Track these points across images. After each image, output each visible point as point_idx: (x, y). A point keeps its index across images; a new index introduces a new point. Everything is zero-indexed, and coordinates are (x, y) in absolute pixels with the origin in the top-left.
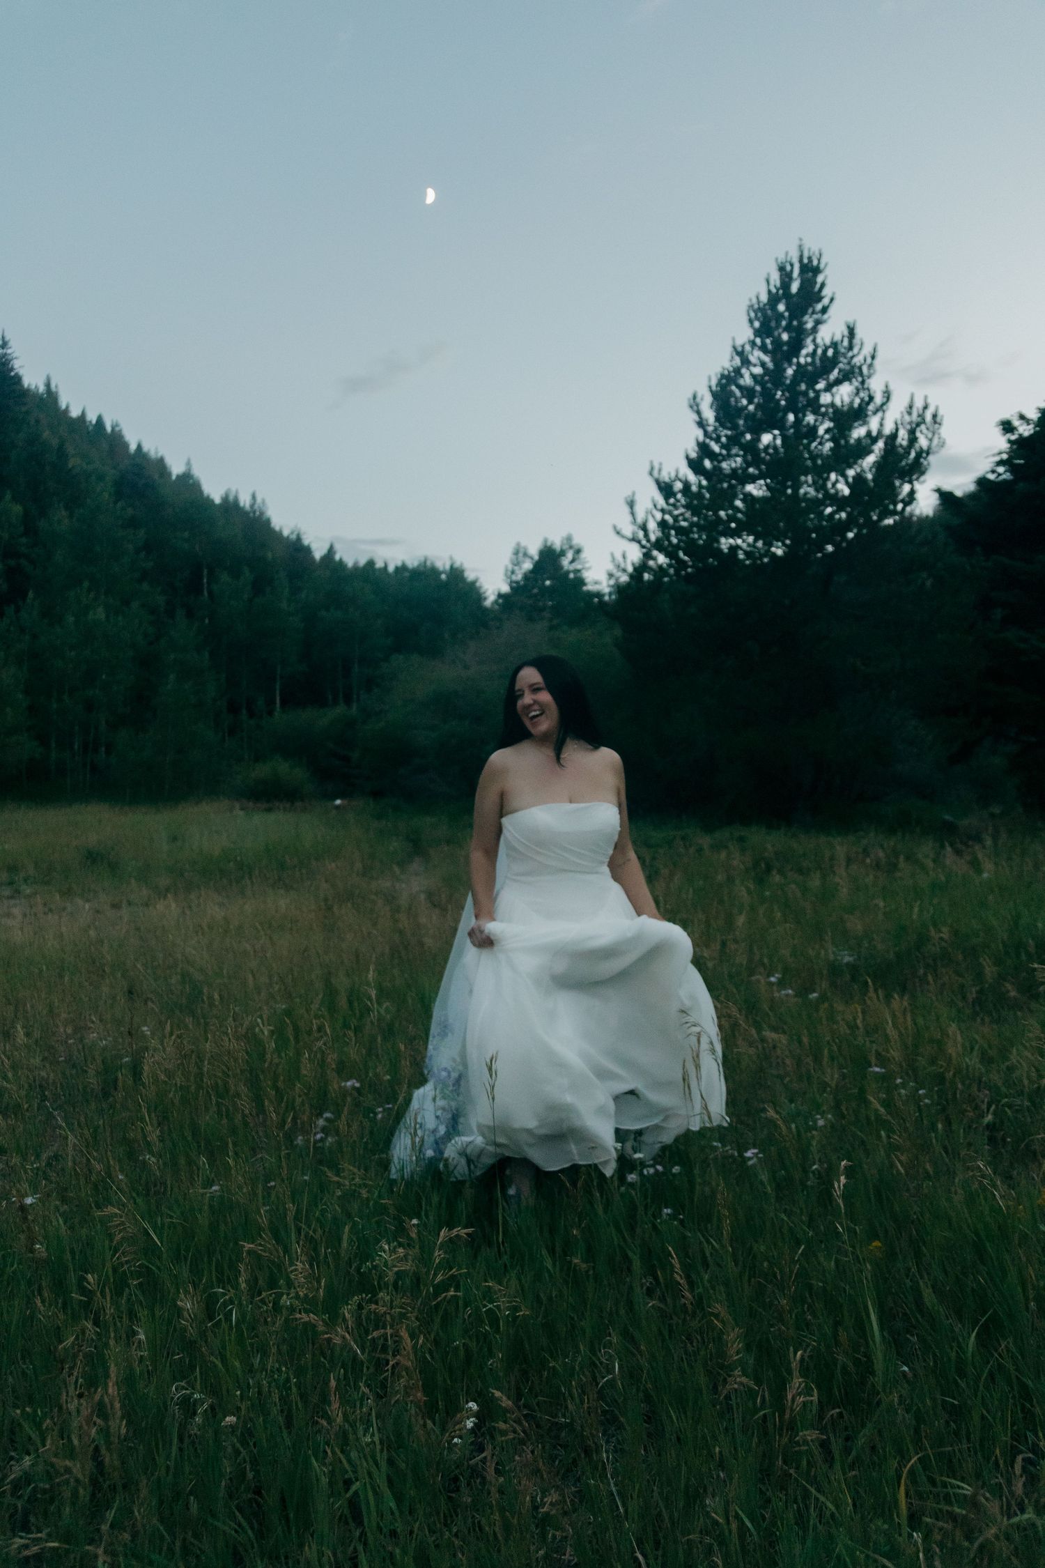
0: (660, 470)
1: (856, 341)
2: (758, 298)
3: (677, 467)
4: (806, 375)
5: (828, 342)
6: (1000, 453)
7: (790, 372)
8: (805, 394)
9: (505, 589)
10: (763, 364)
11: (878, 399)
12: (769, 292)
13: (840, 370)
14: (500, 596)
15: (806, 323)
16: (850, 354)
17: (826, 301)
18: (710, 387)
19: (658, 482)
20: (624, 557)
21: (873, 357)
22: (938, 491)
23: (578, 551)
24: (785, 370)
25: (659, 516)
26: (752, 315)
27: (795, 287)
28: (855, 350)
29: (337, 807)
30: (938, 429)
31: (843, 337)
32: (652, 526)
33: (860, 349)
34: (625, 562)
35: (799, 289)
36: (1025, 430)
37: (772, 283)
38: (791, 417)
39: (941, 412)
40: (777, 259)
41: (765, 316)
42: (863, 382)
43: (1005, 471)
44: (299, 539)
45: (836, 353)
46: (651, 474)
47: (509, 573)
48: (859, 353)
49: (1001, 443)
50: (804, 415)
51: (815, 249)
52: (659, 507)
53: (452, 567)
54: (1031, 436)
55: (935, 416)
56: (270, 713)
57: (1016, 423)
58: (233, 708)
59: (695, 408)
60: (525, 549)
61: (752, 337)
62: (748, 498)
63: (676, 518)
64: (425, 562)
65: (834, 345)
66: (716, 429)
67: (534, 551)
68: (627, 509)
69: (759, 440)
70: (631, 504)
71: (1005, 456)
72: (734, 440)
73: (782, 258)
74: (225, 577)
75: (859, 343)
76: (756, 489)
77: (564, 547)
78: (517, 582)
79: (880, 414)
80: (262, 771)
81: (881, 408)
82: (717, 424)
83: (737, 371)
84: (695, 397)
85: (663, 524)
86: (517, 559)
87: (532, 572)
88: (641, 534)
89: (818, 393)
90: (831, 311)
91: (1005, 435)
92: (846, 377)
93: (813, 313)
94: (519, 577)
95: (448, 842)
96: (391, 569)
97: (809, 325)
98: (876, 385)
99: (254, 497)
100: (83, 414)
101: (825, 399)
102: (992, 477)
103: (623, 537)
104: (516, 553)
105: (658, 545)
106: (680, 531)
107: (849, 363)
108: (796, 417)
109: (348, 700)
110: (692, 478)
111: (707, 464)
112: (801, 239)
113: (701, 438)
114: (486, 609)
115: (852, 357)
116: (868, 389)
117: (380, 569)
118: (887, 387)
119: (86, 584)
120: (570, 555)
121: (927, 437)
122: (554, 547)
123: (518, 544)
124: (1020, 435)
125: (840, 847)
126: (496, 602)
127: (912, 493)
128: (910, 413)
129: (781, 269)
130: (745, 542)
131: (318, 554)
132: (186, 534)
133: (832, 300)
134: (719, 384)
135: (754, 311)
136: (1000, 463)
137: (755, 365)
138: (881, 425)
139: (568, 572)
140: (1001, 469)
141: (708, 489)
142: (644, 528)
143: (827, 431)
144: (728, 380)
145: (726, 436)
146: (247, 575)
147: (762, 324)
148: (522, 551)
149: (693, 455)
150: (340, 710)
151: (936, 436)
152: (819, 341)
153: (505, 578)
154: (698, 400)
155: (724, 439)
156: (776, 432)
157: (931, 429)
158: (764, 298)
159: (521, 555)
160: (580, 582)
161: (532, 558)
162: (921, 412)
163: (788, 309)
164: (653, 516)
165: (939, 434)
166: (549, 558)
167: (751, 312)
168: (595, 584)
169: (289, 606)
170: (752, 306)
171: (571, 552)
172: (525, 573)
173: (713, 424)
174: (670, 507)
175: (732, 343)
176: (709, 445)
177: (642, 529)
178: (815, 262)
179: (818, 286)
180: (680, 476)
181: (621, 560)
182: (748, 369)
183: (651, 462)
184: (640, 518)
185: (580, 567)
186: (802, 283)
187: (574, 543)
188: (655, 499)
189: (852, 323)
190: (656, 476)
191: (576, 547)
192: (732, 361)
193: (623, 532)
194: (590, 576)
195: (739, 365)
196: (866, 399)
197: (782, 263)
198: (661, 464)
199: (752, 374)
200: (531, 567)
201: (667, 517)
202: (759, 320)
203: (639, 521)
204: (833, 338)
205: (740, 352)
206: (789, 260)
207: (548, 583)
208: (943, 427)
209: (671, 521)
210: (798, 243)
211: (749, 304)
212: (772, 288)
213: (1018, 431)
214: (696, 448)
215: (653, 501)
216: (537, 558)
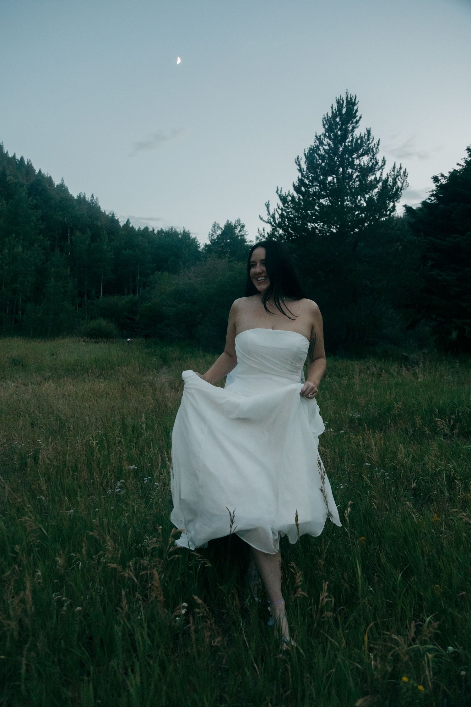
0: (281, 191)
2: (327, 115)
3: (288, 189)
4: (348, 151)
5: (358, 136)
6: (432, 191)
7: (341, 149)
8: (348, 159)
9: (209, 243)
10: (329, 145)
11: (380, 164)
12: (333, 112)
13: (363, 149)
14: (206, 246)
15: (349, 127)
16: (368, 142)
17: (358, 118)
18: (305, 154)
19: (280, 196)
20: (264, 230)
21: (378, 145)
22: (405, 206)
23: (243, 226)
24: (339, 148)
25: (280, 212)
26: (325, 122)
27: (344, 111)
28: (370, 141)
29: (128, 342)
30: (406, 179)
31: (365, 134)
32: (277, 216)
33: (373, 141)
34: (264, 233)
35: (346, 112)
36: (443, 181)
37: (334, 108)
38: (341, 169)
39: (407, 171)
40: (336, 98)
41: (330, 123)
42: (373, 156)
43: (434, 199)
44: (113, 216)
45: (362, 141)
46: (277, 193)
47: (210, 236)
48: (372, 142)
49: (433, 186)
50: (347, 169)
51: (353, 95)
52: (280, 208)
53: (184, 231)
54: (446, 184)
55: (405, 172)
56: (98, 297)
57: (440, 178)
58: (81, 295)
59: (298, 163)
61: (324, 132)
62: (321, 205)
63: (288, 213)
64: (172, 229)
65: (361, 138)
66: (307, 174)
67: (222, 226)
68: (266, 208)
69: (326, 179)
70: (268, 206)
71: (434, 192)
72: (315, 179)
73: (338, 97)
74: (78, 233)
75: (372, 138)
76: (324, 202)
77: (236, 225)
78: (214, 240)
79: (381, 170)
80: (93, 324)
81: (381, 168)
82: (307, 171)
83: (317, 147)
84: (298, 158)
85: (282, 216)
86: (214, 229)
87: (221, 235)
88: (272, 220)
89: (353, 159)
90: (360, 123)
91: (435, 183)
92: (366, 153)
93: (352, 123)
95: (179, 360)
96: (156, 232)
97: (350, 129)
98: (379, 157)
99: (93, 196)
100: (14, 156)
101: (357, 162)
102: (429, 201)
103: (264, 221)
104: (214, 226)
105: (280, 225)
106: (290, 219)
107: (367, 147)
108: (343, 169)
109: (134, 292)
110: (296, 195)
111: (303, 189)
113: (300, 177)
114: (200, 252)
115: (369, 144)
116: (376, 159)
117: (151, 232)
118: (384, 158)
119: (14, 235)
120: (239, 229)
121: (401, 182)
122: (232, 224)
123: (215, 222)
124: (441, 183)
125: (357, 365)
126: (204, 249)
127: (394, 206)
128: (394, 171)
129: (338, 102)
130: (319, 225)
131: (122, 224)
132: (61, 213)
133: (360, 117)
134: (309, 152)
135: (325, 120)
136: (432, 195)
137: (326, 145)
138: (381, 175)
139: (238, 236)
140: (433, 198)
141: (303, 200)
142: (273, 217)
143: (357, 177)
144: (313, 151)
145: (312, 176)
146: (89, 233)
147: (329, 127)
148: (217, 225)
149: (296, 184)
150: (131, 296)
151: (405, 182)
152: (354, 136)
153: (208, 238)
154: (299, 159)
155: (310, 178)
156: (334, 176)
157: (403, 178)
158: (330, 115)
159: (216, 227)
160: (244, 241)
161: (222, 229)
162: (399, 170)
163: (340, 120)
164: (278, 212)
165: (406, 181)
166: (229, 229)
167: (324, 121)
168: (250, 242)
169: (107, 248)
170: (325, 118)
171: (240, 227)
172: (218, 236)
173: (306, 171)
174: (285, 208)
175: (315, 135)
176: (304, 181)
177: (272, 218)
178: (353, 100)
179: (354, 111)
180: (290, 194)
181: (262, 231)
182: (322, 146)
183: (277, 187)
184: (272, 212)
185: (243, 234)
186: (347, 110)
187: (241, 223)
188: (279, 204)
189: (369, 128)
190: (279, 193)
191: (242, 225)
192: (315, 143)
193: (264, 219)
194: (248, 238)
195: (318, 144)
196: (375, 163)
197: (338, 100)
198: (281, 188)
199: (324, 149)
200: (221, 233)
201: (284, 212)
202: (327, 125)
203: (271, 213)
204: (360, 135)
205: (319, 139)
206: (341, 98)
207: (228, 241)
208: (408, 178)
209: (286, 214)
210: (346, 91)
211: (323, 117)
212: (334, 110)
213: (440, 181)
214: (298, 182)
215: (278, 205)
216: (223, 229)
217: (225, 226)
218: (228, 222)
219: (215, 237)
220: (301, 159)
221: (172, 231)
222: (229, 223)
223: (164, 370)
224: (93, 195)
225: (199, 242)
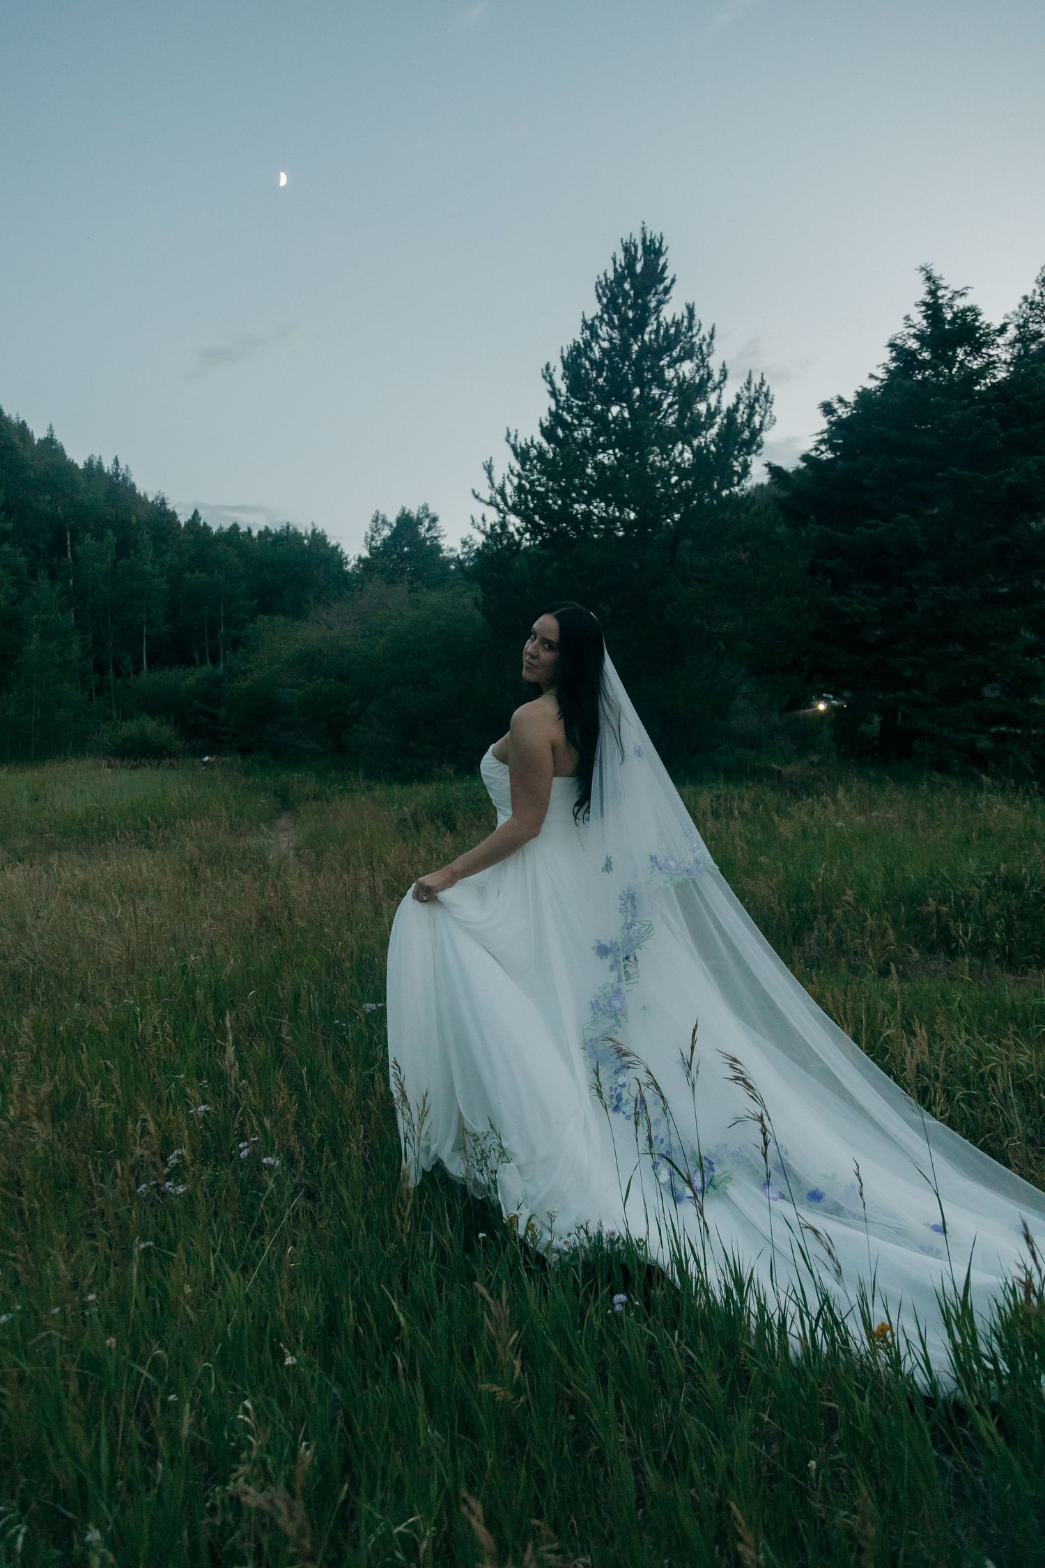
0: (516, 437)
1: (695, 322)
2: (605, 274)
3: (531, 433)
4: (653, 352)
5: (669, 321)
6: (822, 433)
7: (635, 347)
8: (650, 369)
9: (365, 554)
11: (717, 377)
12: (615, 270)
13: (682, 348)
14: (360, 560)
15: (650, 301)
16: (690, 334)
17: (667, 282)
18: (562, 358)
19: (514, 447)
20: (483, 519)
21: (712, 337)
22: (768, 465)
23: (435, 520)
24: (631, 345)
25: (516, 481)
26: (600, 291)
27: (639, 267)
28: (695, 331)
29: (205, 764)
30: (770, 407)
31: (683, 317)
32: (509, 490)
33: (699, 330)
34: (484, 525)
35: (643, 269)
36: (843, 412)
37: (618, 263)
38: (637, 391)
39: (772, 392)
40: (622, 240)
41: (612, 293)
42: (703, 360)
43: (826, 450)
44: (163, 503)
45: (678, 332)
46: (508, 440)
47: (369, 540)
48: (697, 334)
49: (822, 423)
50: (651, 390)
51: (657, 233)
52: (516, 472)
53: (314, 531)
54: (849, 417)
55: (767, 395)
56: (137, 673)
57: (836, 406)
58: (100, 668)
59: (548, 378)
60: (384, 516)
61: (600, 313)
62: (599, 466)
63: (532, 483)
64: (288, 527)
65: (677, 324)
66: (568, 400)
67: (392, 519)
68: (485, 474)
69: (609, 410)
70: (489, 469)
71: (826, 436)
72: (586, 411)
73: (626, 239)
74: (88, 539)
75: (698, 323)
76: (605, 458)
77: (421, 516)
78: (376, 548)
79: (718, 391)
80: (129, 729)
81: (718, 386)
82: (568, 394)
83: (587, 344)
84: (548, 368)
85: (519, 489)
86: (376, 526)
87: (389, 538)
88: (499, 499)
89: (662, 370)
90: (673, 292)
91: (826, 416)
92: (688, 354)
93: (656, 293)
94: (378, 543)
95: (316, 798)
96: (255, 534)
97: (653, 304)
98: (714, 363)
99: (117, 462)
101: (669, 374)
102: (813, 454)
103: (481, 500)
104: (376, 520)
105: (514, 510)
106: (536, 494)
107: (689, 342)
108: (642, 391)
109: (215, 660)
110: (545, 445)
111: (560, 432)
112: (644, 223)
113: (554, 408)
114: (347, 573)
115: (692, 337)
116: (707, 367)
117: (244, 534)
118: (724, 365)
120: (426, 524)
121: (760, 415)
122: (411, 515)
123: (377, 512)
124: (839, 417)
126: (356, 566)
127: (746, 466)
128: (748, 389)
129: (626, 250)
130: (598, 508)
131: (183, 519)
132: (48, 497)
133: (673, 281)
134: (570, 353)
135: (601, 287)
136: (822, 442)
137: (604, 340)
138: (719, 402)
139: (425, 539)
140: (823, 448)
141: (561, 457)
142: (502, 492)
143: (670, 405)
144: (578, 352)
145: (578, 406)
146: (111, 537)
147: (609, 300)
148: (380, 518)
149: (546, 424)
150: (208, 667)
151: (768, 414)
152: (661, 319)
153: (365, 544)
154: (551, 370)
155: (575, 410)
156: (624, 405)
157: (763, 407)
158: (611, 276)
159: (379, 522)
160: (438, 549)
161: (391, 526)
162: (758, 388)
163: (632, 287)
164: (510, 481)
165: (771, 413)
166: (407, 525)
167: (599, 288)
168: (450, 551)
169: (153, 568)
170: (600, 283)
171: (428, 520)
172: (384, 540)
173: (565, 394)
174: (526, 473)
175: (582, 317)
176: (561, 416)
177: (499, 494)
178: (657, 245)
179: (660, 268)
180: (535, 443)
181: (480, 522)
182: (597, 342)
183: (508, 429)
184: (498, 482)
185: (436, 535)
186: (645, 263)
187: (430, 512)
188: (512, 464)
189: (691, 304)
190: (512, 439)
191: (432, 516)
192: (582, 334)
193: (481, 496)
194: (445, 543)
195: (589, 337)
196: (706, 376)
197: (626, 243)
198: (516, 431)
199: (600, 347)
200: (390, 533)
201: (523, 482)
202: (606, 296)
203: (497, 485)
204: (674, 318)
205: (589, 327)
206: (633, 241)
207: (406, 549)
208: (774, 406)
209: (528, 486)
210: (642, 225)
211: (597, 280)
212: (617, 266)
213: (837, 413)
214: (549, 418)
215: (510, 467)
216: (395, 525)
217: (399, 520)
218: (404, 511)
219: (379, 543)
220: (554, 370)
221: (288, 532)
222: (406, 512)
223: (283, 822)
224: (116, 458)
225: (346, 554)
